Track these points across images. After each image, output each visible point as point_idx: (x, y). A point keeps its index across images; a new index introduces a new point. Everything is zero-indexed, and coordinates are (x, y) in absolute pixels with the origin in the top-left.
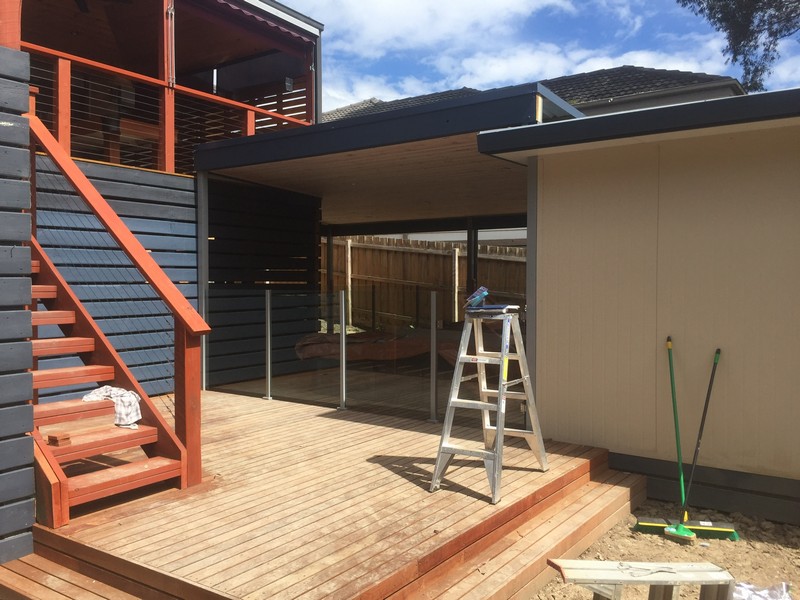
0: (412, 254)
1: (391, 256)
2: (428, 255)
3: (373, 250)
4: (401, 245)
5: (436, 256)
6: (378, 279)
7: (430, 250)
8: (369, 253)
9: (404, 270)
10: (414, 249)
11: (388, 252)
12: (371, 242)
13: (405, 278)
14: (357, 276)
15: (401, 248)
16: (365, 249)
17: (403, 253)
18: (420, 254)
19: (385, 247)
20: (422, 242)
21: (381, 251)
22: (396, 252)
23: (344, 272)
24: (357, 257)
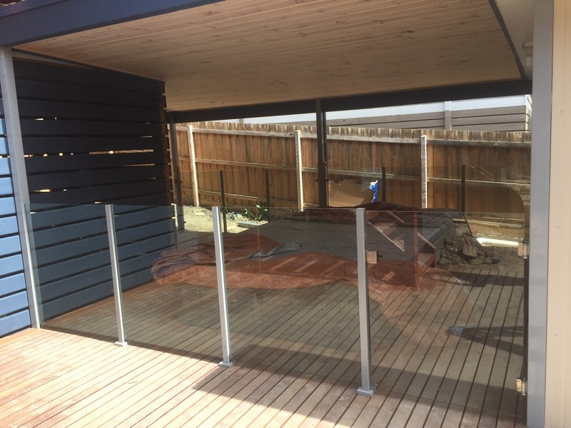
0: (253, 137)
1: (233, 140)
2: (270, 138)
3: (215, 135)
4: (243, 129)
5: (278, 138)
6: (221, 162)
7: (272, 133)
8: (211, 138)
9: (247, 153)
10: (255, 132)
11: (230, 136)
12: (212, 127)
13: (248, 160)
14: (200, 160)
15: (242, 132)
16: (207, 134)
17: (245, 136)
18: (261, 137)
19: (226, 131)
20: (263, 125)
21: (222, 135)
22: (237, 136)
23: (188, 157)
24: (199, 142)
